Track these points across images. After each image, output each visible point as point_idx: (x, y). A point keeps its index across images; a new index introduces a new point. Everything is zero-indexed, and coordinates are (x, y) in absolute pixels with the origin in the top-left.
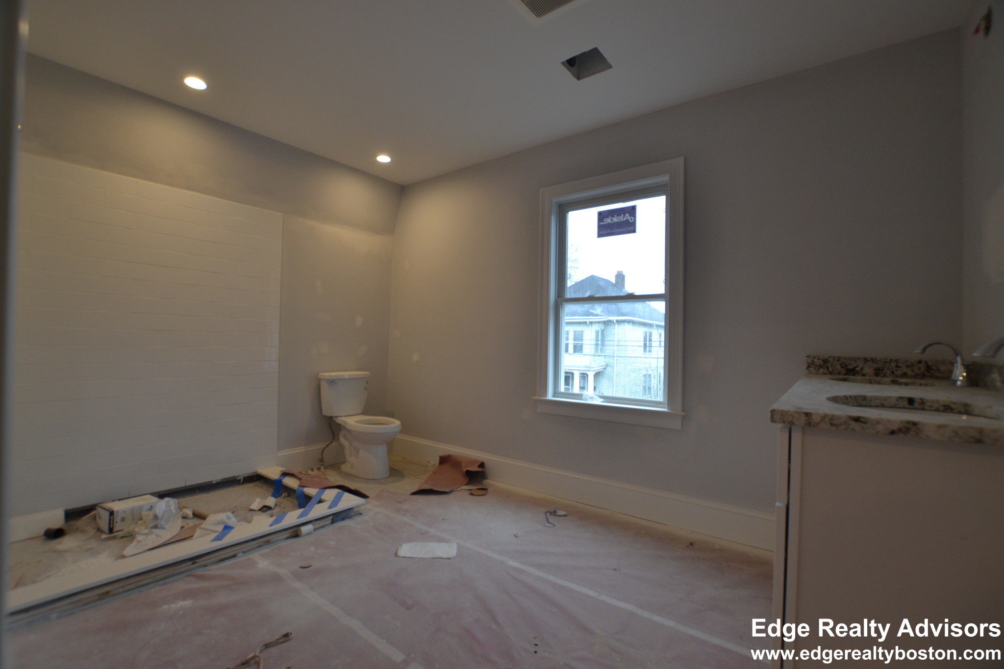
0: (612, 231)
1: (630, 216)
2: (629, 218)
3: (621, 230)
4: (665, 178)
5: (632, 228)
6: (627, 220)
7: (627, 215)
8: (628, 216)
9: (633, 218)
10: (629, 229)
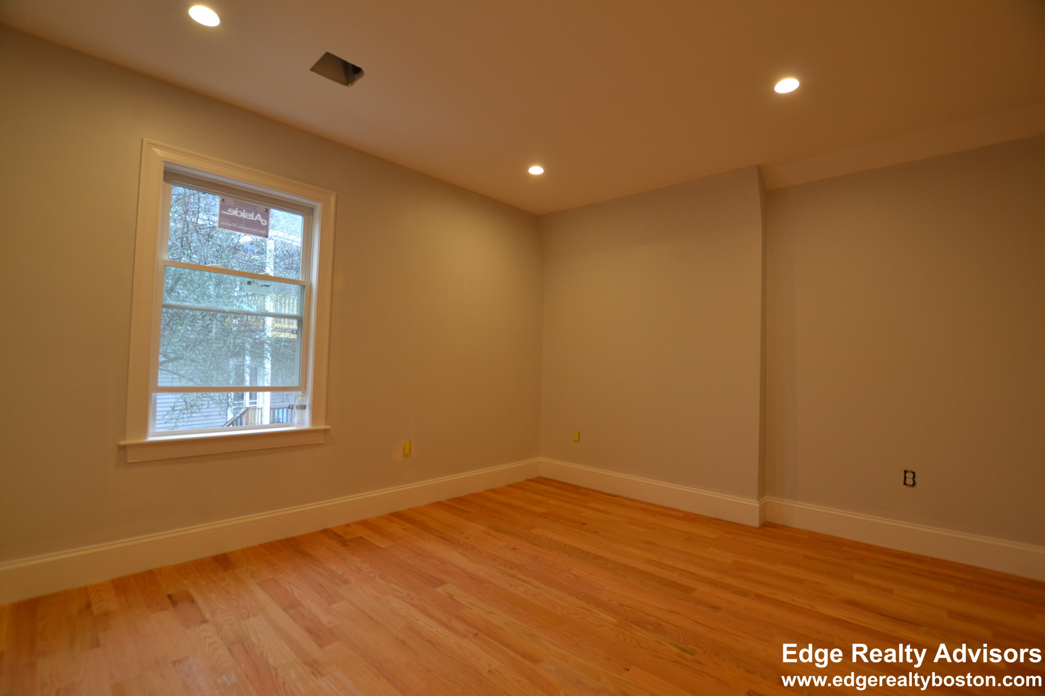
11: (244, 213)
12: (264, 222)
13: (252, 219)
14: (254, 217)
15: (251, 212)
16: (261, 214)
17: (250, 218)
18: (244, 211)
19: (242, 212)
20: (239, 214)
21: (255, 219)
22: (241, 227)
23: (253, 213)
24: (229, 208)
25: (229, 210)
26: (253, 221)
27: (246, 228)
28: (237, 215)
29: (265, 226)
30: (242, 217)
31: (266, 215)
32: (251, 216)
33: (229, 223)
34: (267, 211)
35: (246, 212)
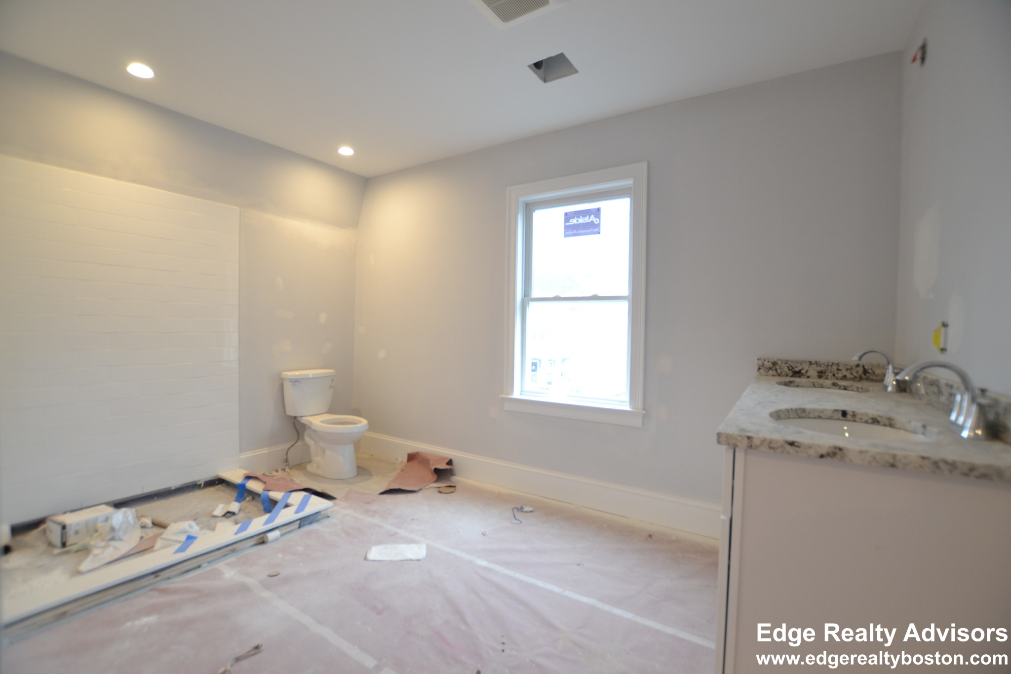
0: (578, 232)
1: (595, 217)
2: (594, 220)
3: (586, 231)
4: (629, 182)
5: (597, 230)
6: (592, 222)
7: (592, 216)
8: (594, 218)
9: (598, 220)
10: (594, 230)
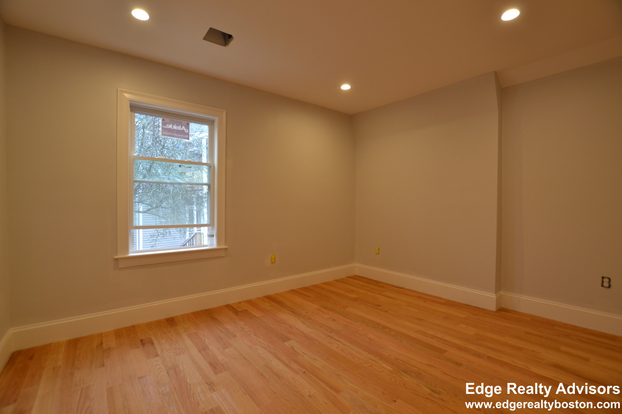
11: (175, 126)
12: (187, 131)
13: (180, 129)
14: (181, 128)
15: (179, 126)
16: (184, 126)
17: (179, 129)
18: (175, 125)
19: (174, 126)
20: (173, 127)
21: (182, 129)
22: (174, 135)
23: (180, 126)
24: (167, 124)
25: (167, 125)
26: (181, 130)
27: (177, 135)
28: (171, 128)
29: (187, 133)
30: (174, 129)
31: (187, 126)
32: (179, 128)
33: (167, 133)
34: (188, 124)
35: (177, 125)
